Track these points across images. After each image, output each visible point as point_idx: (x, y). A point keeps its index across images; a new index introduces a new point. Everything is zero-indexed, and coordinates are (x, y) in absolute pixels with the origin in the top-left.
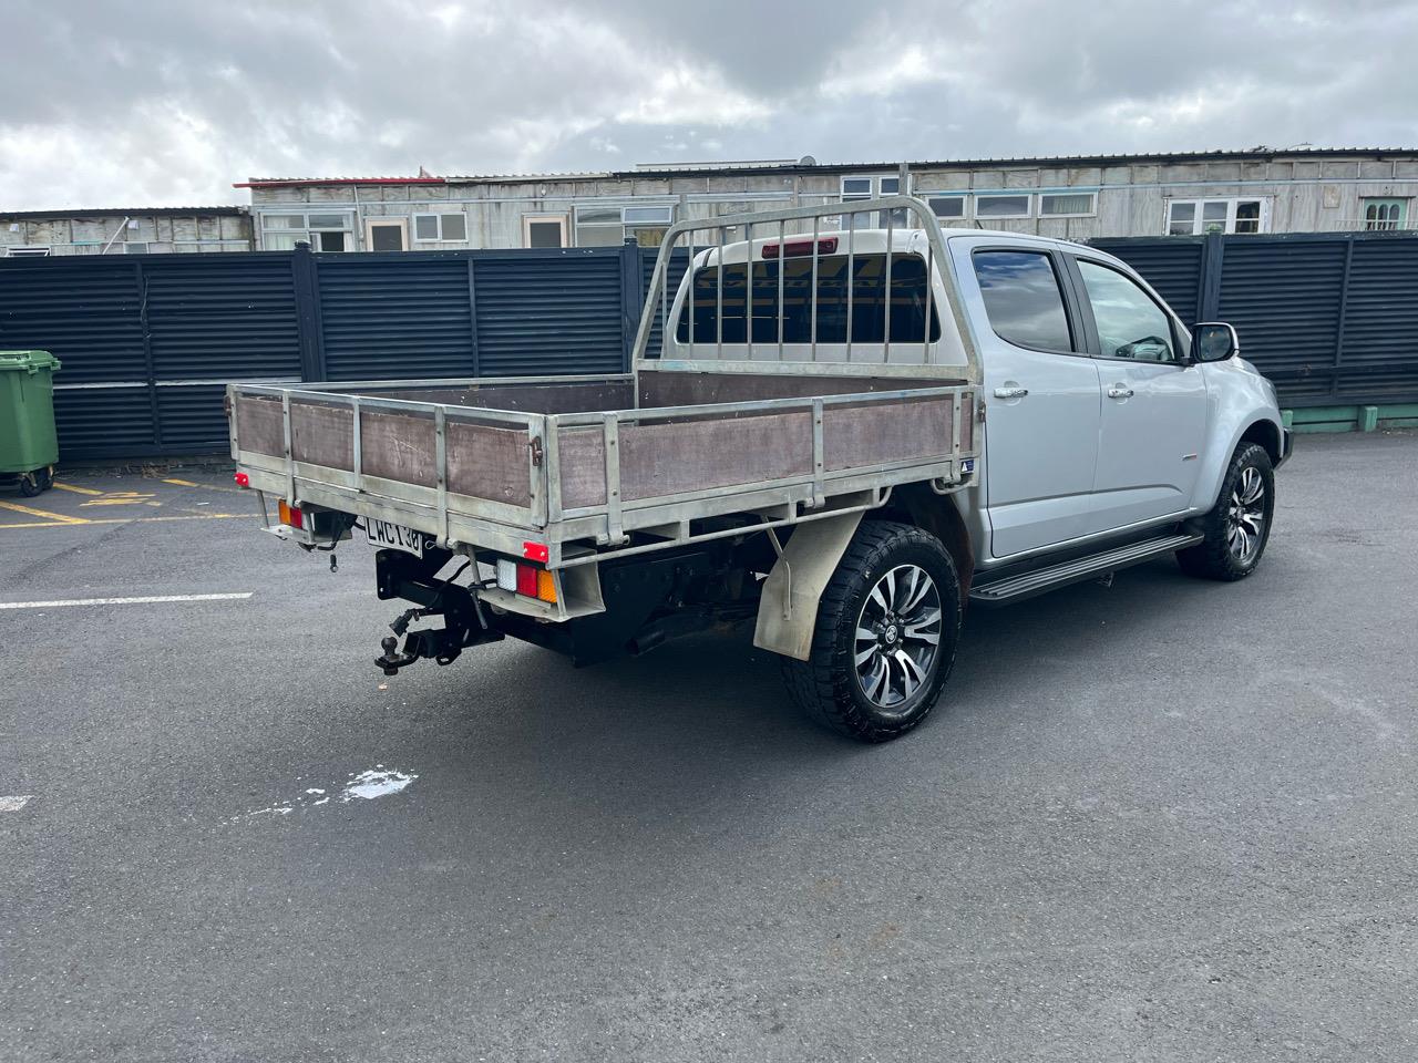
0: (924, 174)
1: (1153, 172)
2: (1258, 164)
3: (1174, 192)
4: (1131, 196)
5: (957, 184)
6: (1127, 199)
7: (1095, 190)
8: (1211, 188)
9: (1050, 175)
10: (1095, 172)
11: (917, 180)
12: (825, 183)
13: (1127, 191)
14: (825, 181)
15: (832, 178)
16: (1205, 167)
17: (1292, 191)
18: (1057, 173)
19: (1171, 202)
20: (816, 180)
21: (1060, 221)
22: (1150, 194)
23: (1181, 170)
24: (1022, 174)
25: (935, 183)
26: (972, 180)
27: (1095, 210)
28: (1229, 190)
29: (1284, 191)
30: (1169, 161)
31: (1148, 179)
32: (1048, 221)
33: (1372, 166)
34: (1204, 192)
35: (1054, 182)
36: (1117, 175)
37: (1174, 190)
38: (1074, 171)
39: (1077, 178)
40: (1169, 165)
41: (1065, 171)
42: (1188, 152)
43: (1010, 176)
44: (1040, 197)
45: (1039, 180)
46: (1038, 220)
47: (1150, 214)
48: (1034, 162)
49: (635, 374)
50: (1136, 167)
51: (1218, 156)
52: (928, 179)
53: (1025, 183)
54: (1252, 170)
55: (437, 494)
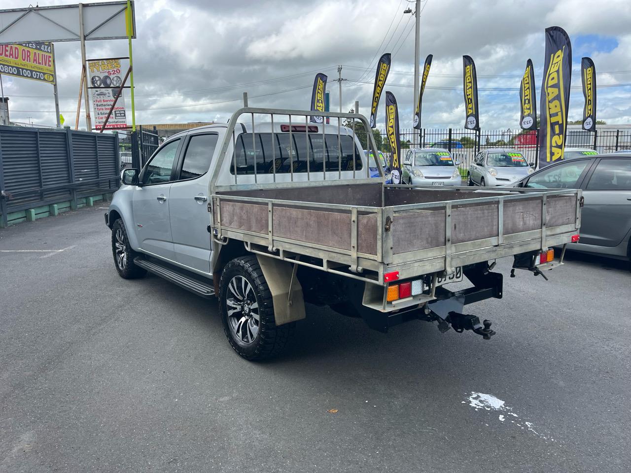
55: (542, 231)
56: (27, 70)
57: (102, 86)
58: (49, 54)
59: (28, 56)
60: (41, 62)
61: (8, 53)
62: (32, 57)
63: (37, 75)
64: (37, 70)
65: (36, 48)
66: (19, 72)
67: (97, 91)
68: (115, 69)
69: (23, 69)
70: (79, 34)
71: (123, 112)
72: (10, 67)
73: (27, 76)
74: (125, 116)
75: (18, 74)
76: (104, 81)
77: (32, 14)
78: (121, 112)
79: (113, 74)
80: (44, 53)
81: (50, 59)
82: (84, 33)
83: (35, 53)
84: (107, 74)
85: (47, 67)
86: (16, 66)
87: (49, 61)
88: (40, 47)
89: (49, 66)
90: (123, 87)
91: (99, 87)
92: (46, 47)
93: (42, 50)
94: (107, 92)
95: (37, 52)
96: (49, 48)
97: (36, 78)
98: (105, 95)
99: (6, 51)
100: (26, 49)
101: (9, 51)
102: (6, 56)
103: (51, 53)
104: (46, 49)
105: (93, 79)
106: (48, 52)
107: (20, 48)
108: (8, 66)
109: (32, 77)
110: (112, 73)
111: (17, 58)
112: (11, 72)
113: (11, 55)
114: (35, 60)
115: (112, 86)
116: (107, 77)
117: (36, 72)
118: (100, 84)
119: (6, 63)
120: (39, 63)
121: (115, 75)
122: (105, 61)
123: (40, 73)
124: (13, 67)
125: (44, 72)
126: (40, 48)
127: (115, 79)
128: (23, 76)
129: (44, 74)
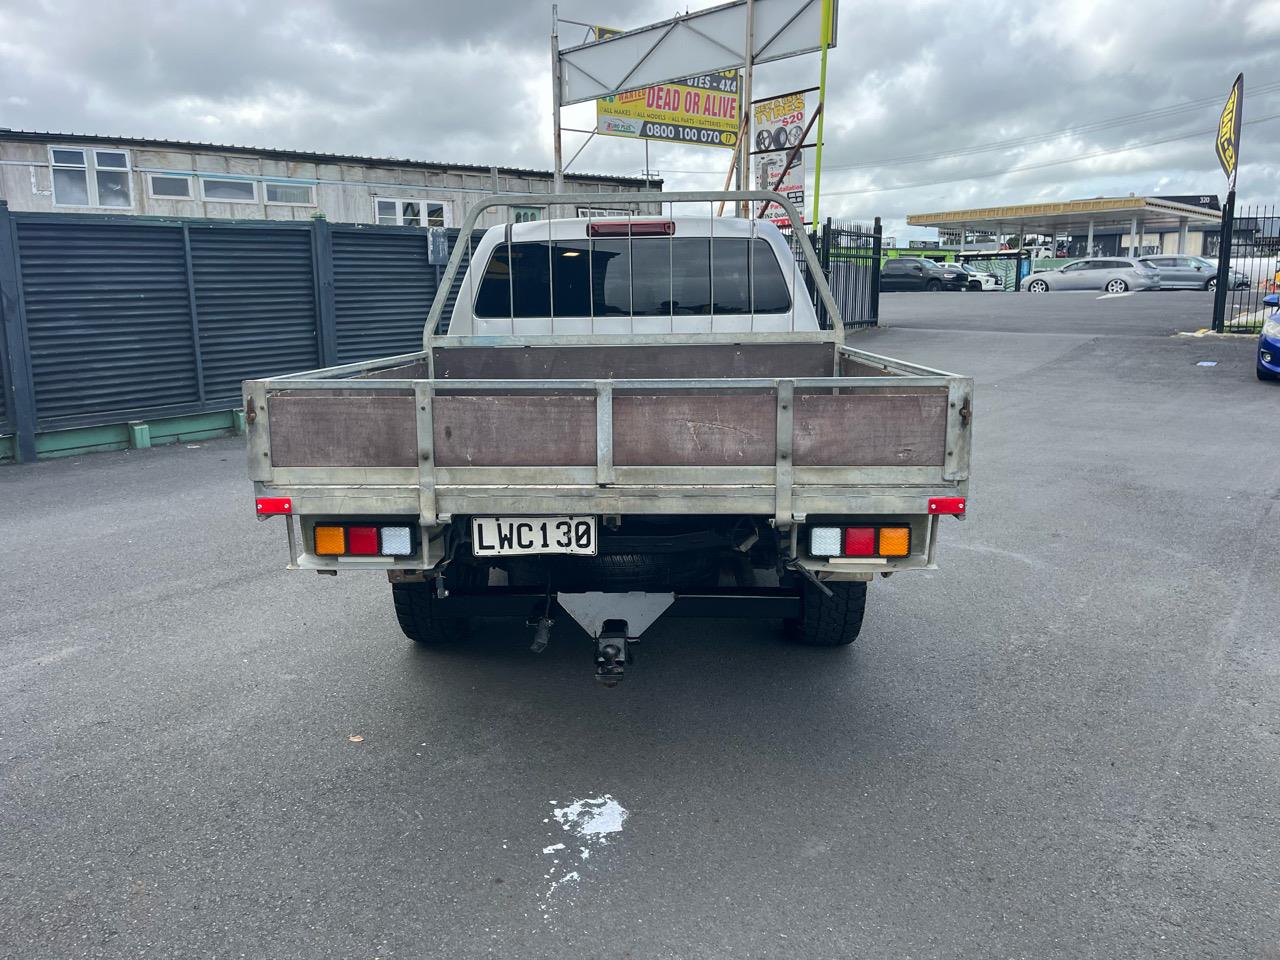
0: (143, 151)
1: (358, 172)
2: (437, 174)
3: (378, 190)
4: (344, 191)
5: (179, 164)
6: (341, 192)
7: (313, 183)
8: (405, 190)
9: (270, 164)
10: (310, 166)
11: (136, 157)
12: (30, 151)
13: (340, 187)
14: (29, 150)
15: (38, 146)
16: (398, 172)
17: (464, 198)
18: (277, 164)
19: (377, 200)
20: (19, 147)
21: (286, 209)
22: (360, 191)
23: (380, 173)
24: (243, 162)
25: (155, 160)
26: (194, 161)
27: (315, 200)
28: (419, 194)
29: (458, 196)
30: (371, 164)
31: (356, 178)
32: (274, 208)
33: (516, 182)
34: (402, 193)
35: (275, 171)
36: (329, 172)
37: (377, 189)
38: (291, 164)
39: (295, 171)
40: (371, 168)
41: (284, 163)
42: (384, 157)
43: (232, 162)
44: (264, 184)
45: (261, 168)
46: (266, 206)
47: (361, 208)
48: (253, 152)
49: (427, 351)
50: (344, 167)
51: (406, 164)
52: (148, 156)
53: (248, 170)
54: (434, 178)
55: (775, 471)
56: (691, 128)
57: (772, 147)
58: (732, 96)
59: (696, 103)
60: (716, 111)
61: (661, 102)
62: (702, 104)
63: (708, 135)
64: (707, 127)
65: (712, 88)
66: (677, 133)
67: (763, 158)
68: (795, 113)
69: (684, 128)
70: (744, 54)
71: (800, 194)
72: (664, 127)
73: (691, 140)
74: (803, 201)
75: (677, 138)
76: (775, 139)
77: (680, 29)
78: (798, 195)
79: (792, 122)
80: (723, 95)
81: (734, 104)
82: (751, 51)
83: (708, 96)
84: (781, 125)
85: (728, 119)
86: (674, 123)
87: (733, 108)
88: (719, 83)
89: (732, 116)
90: (801, 146)
91: (767, 151)
92: (729, 83)
93: (720, 90)
94: (778, 158)
95: (712, 93)
96: (735, 83)
97: (707, 142)
98: (774, 163)
99: (660, 98)
100: (693, 91)
101: (664, 98)
102: (659, 107)
103: (736, 92)
104: (728, 86)
105: (759, 136)
106: (731, 91)
107: (683, 90)
108: (661, 125)
109: (699, 141)
110: (790, 121)
111: (675, 109)
112: (664, 135)
113: (667, 104)
114: (707, 110)
115: (787, 145)
116: (781, 130)
117: (706, 130)
118: (770, 145)
119: (657, 121)
120: (714, 114)
121: (795, 124)
122: (780, 100)
123: (714, 131)
124: (668, 125)
125: (721, 128)
126: (718, 86)
127: (794, 132)
128: (684, 139)
129: (721, 132)
